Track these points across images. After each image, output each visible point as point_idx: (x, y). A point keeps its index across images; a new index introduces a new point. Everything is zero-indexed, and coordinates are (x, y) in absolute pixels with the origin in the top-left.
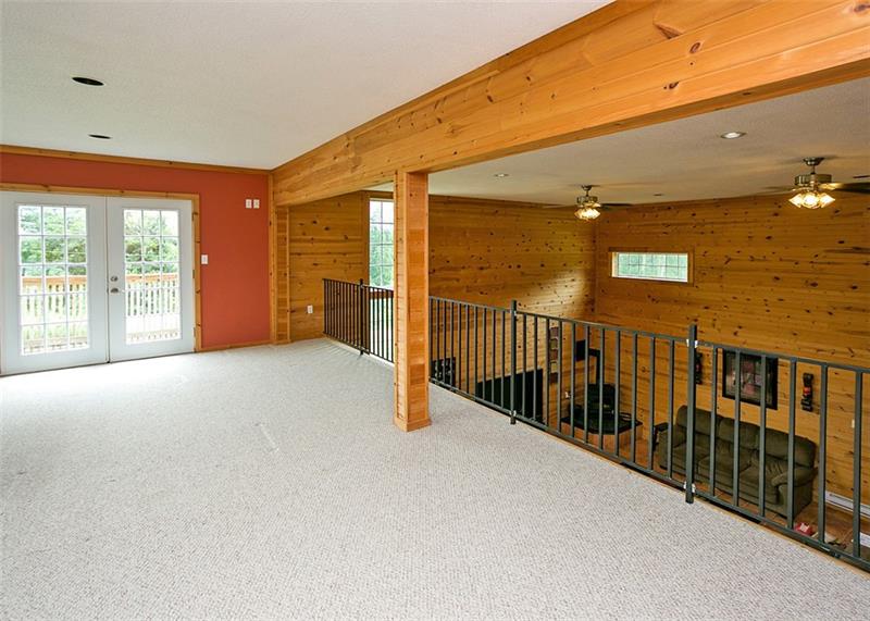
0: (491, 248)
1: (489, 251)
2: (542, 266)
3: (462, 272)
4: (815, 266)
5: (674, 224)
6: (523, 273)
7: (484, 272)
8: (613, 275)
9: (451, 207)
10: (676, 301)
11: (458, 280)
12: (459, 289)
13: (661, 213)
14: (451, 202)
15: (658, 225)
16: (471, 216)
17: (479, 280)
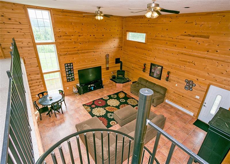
0: (83, 29)
1: (82, 30)
2: (103, 35)
3: (72, 37)
4: (177, 40)
5: (143, 23)
6: (95, 38)
7: (81, 37)
8: (127, 39)
9: (65, 14)
10: (142, 48)
11: (71, 40)
12: (72, 42)
13: (141, 19)
14: (64, 12)
15: (139, 23)
16: (74, 18)
17: (79, 40)
